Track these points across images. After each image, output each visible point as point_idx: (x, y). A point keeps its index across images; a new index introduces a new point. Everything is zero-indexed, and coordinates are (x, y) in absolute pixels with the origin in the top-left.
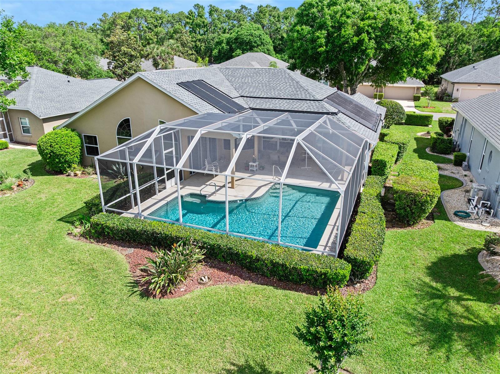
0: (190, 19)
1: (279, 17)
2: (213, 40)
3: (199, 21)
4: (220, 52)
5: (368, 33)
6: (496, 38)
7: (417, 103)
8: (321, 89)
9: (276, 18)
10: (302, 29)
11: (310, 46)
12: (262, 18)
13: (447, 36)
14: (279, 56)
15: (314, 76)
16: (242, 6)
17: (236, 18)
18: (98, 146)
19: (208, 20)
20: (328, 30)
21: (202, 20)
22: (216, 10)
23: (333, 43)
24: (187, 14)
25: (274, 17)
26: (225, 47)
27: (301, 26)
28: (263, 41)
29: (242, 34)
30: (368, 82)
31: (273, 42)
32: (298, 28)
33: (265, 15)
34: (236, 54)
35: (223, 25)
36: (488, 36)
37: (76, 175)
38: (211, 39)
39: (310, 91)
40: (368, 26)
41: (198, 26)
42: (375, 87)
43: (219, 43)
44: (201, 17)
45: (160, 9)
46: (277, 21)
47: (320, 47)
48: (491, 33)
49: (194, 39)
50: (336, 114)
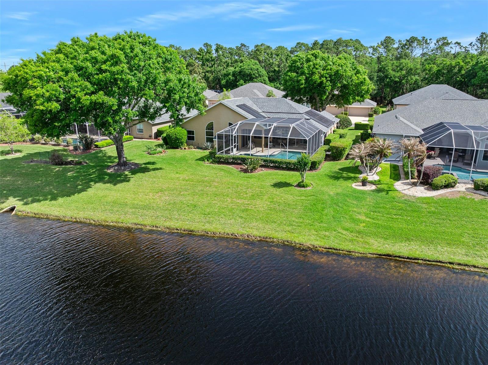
0: (200, 55)
1: (272, 54)
2: (220, 72)
3: (208, 57)
4: (227, 81)
5: (326, 78)
6: (434, 72)
7: (371, 118)
8: (303, 108)
9: (270, 55)
10: (292, 75)
11: (296, 84)
12: (258, 55)
13: (400, 70)
14: (272, 84)
15: (299, 101)
16: (242, 44)
17: (237, 54)
18: (195, 136)
19: (214, 55)
20: (306, 76)
21: (210, 56)
22: (222, 48)
23: (309, 83)
24: (198, 51)
25: (268, 54)
26: (231, 78)
27: (291, 73)
28: (260, 73)
29: (244, 69)
30: (333, 104)
31: (267, 73)
32: (289, 74)
33: (261, 53)
34: (240, 83)
35: (227, 59)
36: (430, 70)
37: (185, 149)
38: (219, 71)
39: (297, 109)
40: (326, 74)
41: (207, 60)
42: (338, 108)
43: (227, 75)
44: (209, 53)
45: (175, 46)
46: (270, 58)
47: (302, 85)
48: (430, 68)
49: (204, 71)
50: (309, 119)
